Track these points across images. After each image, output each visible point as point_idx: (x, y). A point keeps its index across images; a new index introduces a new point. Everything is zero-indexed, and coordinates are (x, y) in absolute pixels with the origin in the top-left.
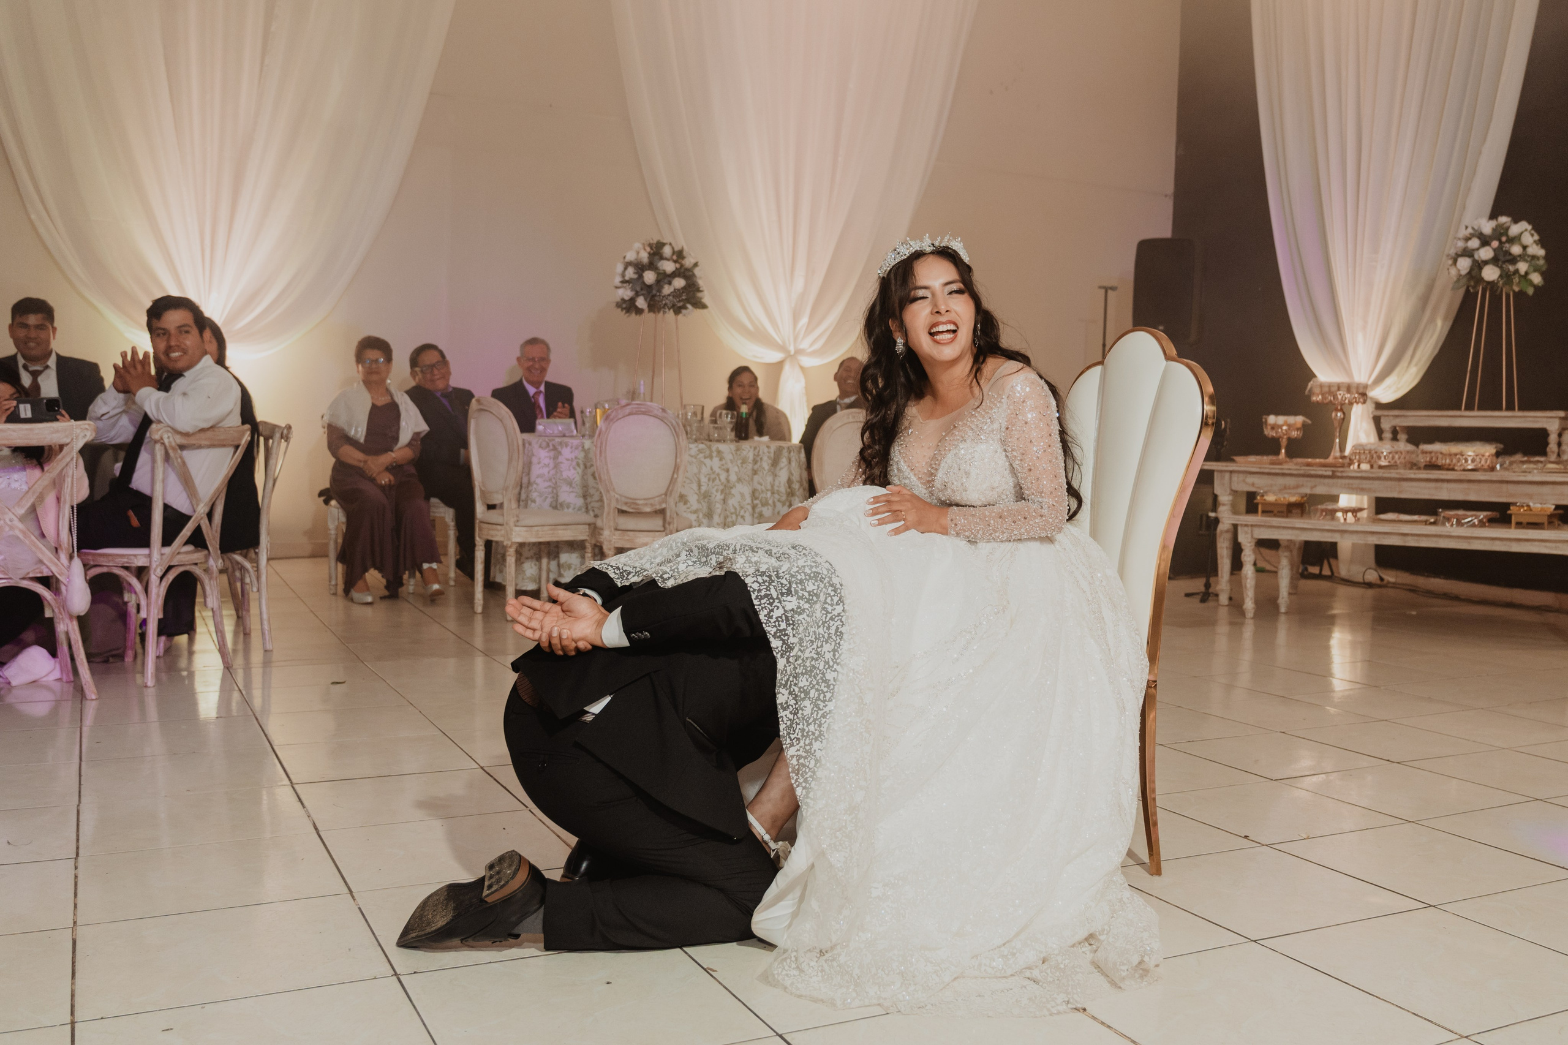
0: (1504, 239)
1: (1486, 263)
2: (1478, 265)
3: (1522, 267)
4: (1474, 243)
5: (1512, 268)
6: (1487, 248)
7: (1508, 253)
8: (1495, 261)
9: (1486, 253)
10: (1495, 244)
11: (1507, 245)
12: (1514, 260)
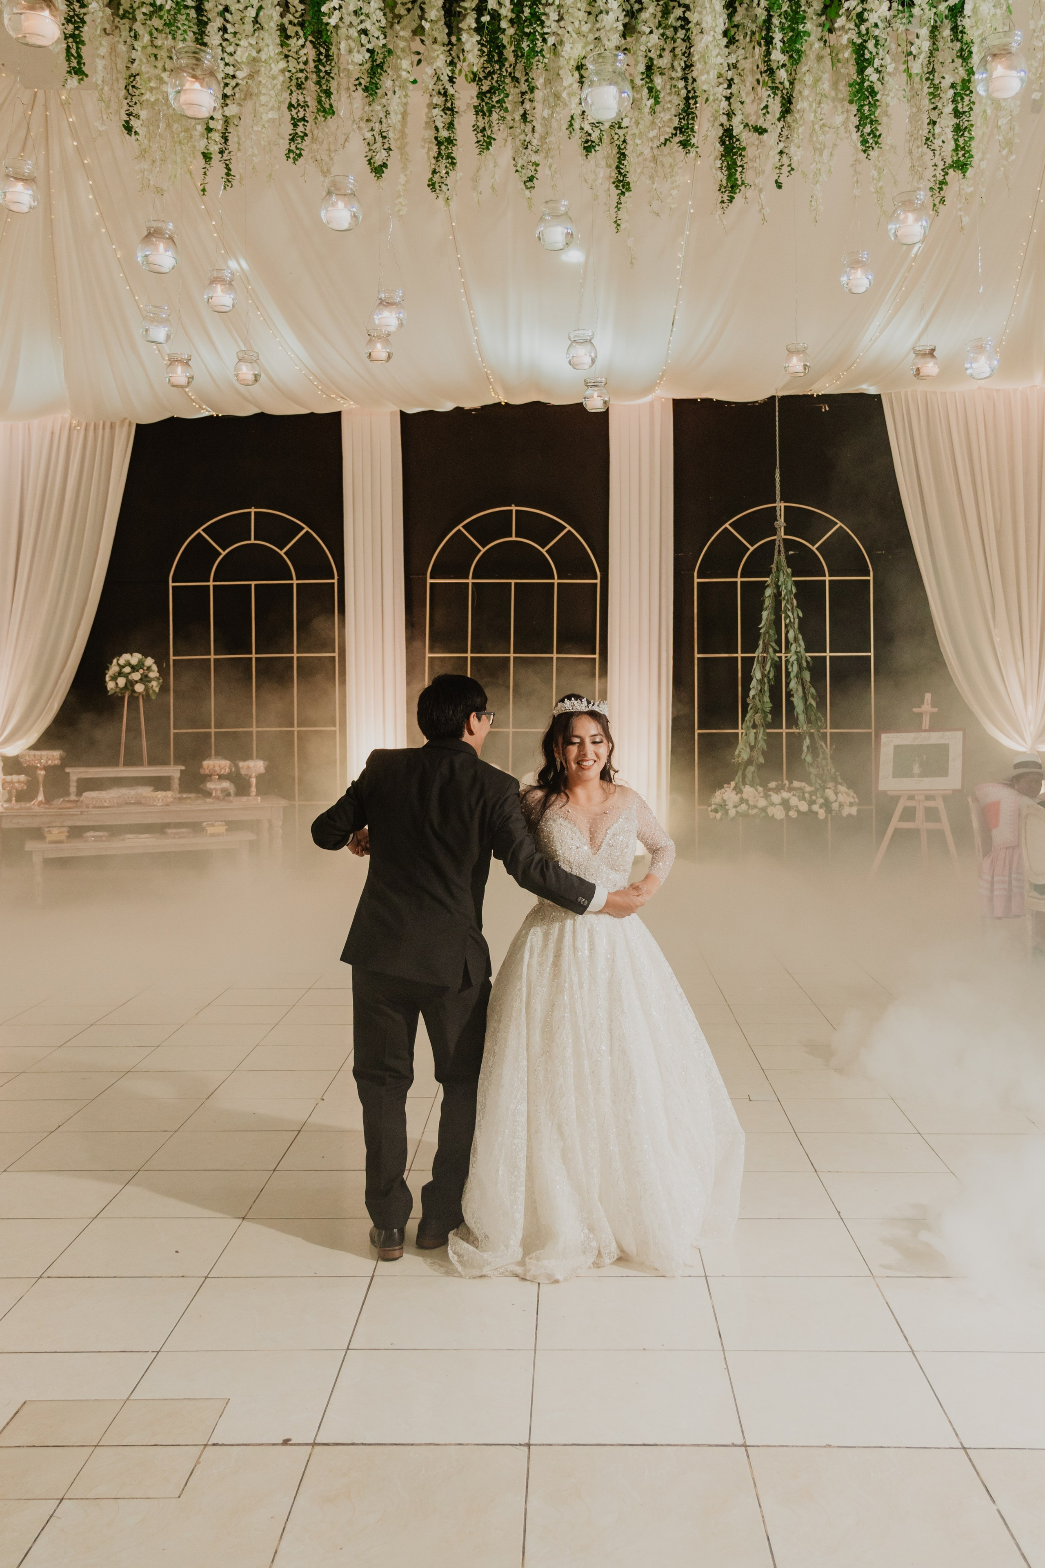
0: (145, 668)
1: (137, 682)
2: (131, 684)
3: (154, 683)
4: (127, 670)
5: (150, 685)
6: (137, 673)
7: (146, 676)
8: (141, 680)
9: (136, 676)
10: (141, 671)
11: (147, 672)
12: (150, 681)
